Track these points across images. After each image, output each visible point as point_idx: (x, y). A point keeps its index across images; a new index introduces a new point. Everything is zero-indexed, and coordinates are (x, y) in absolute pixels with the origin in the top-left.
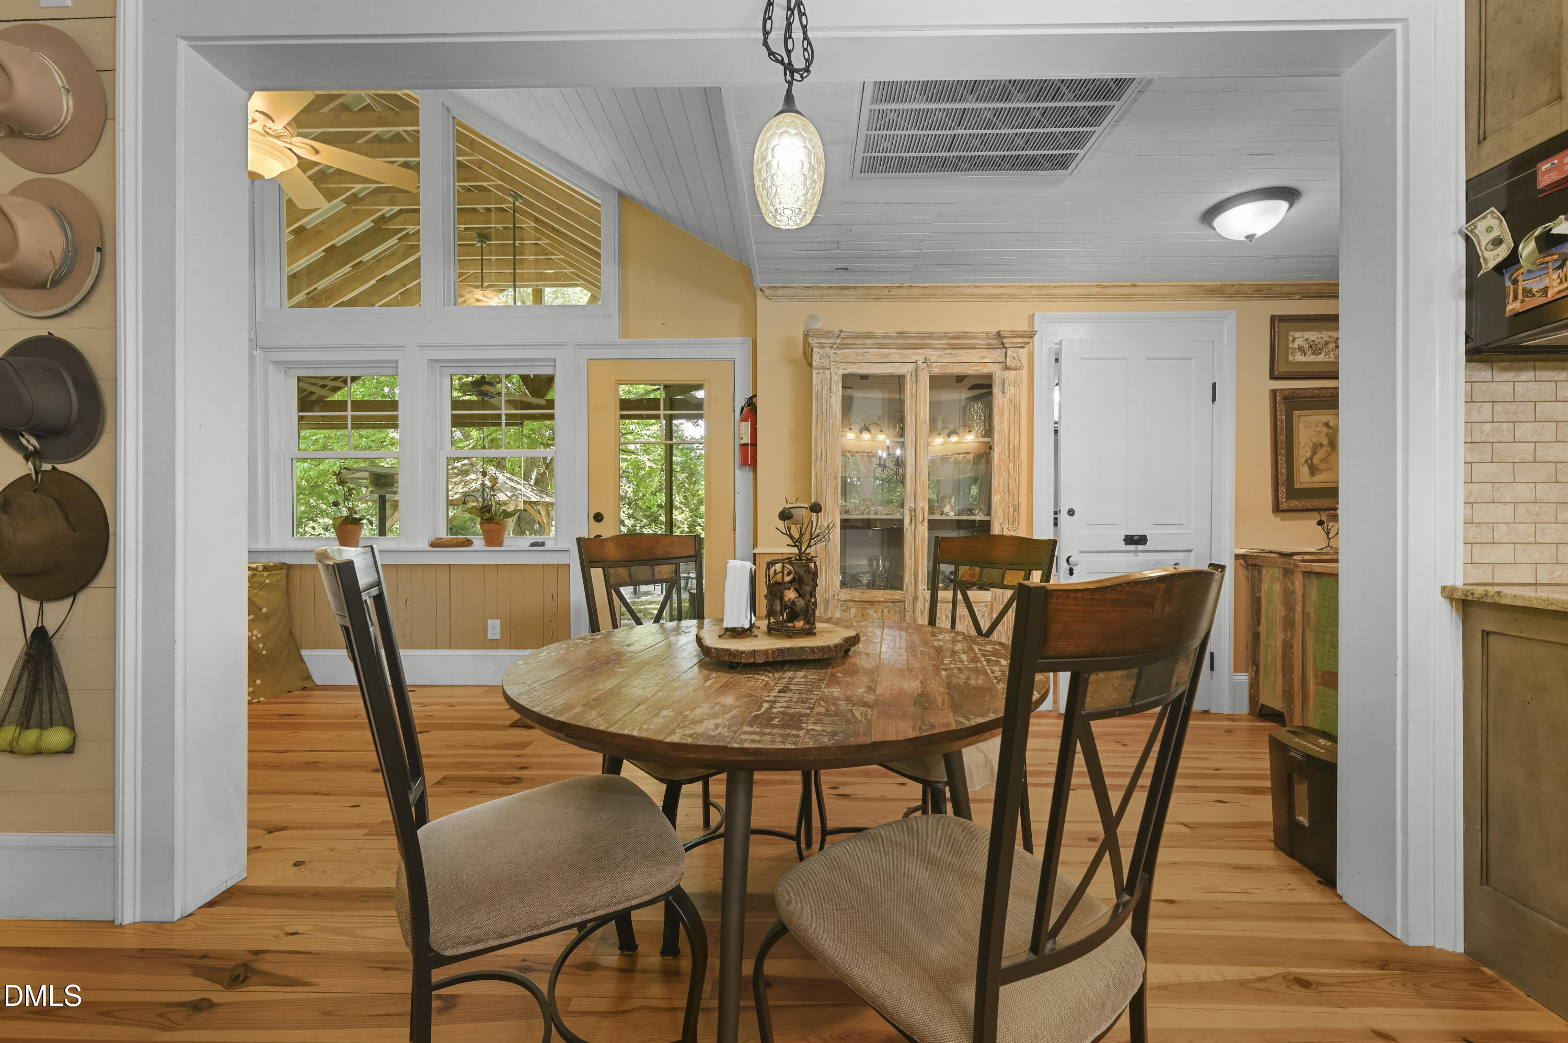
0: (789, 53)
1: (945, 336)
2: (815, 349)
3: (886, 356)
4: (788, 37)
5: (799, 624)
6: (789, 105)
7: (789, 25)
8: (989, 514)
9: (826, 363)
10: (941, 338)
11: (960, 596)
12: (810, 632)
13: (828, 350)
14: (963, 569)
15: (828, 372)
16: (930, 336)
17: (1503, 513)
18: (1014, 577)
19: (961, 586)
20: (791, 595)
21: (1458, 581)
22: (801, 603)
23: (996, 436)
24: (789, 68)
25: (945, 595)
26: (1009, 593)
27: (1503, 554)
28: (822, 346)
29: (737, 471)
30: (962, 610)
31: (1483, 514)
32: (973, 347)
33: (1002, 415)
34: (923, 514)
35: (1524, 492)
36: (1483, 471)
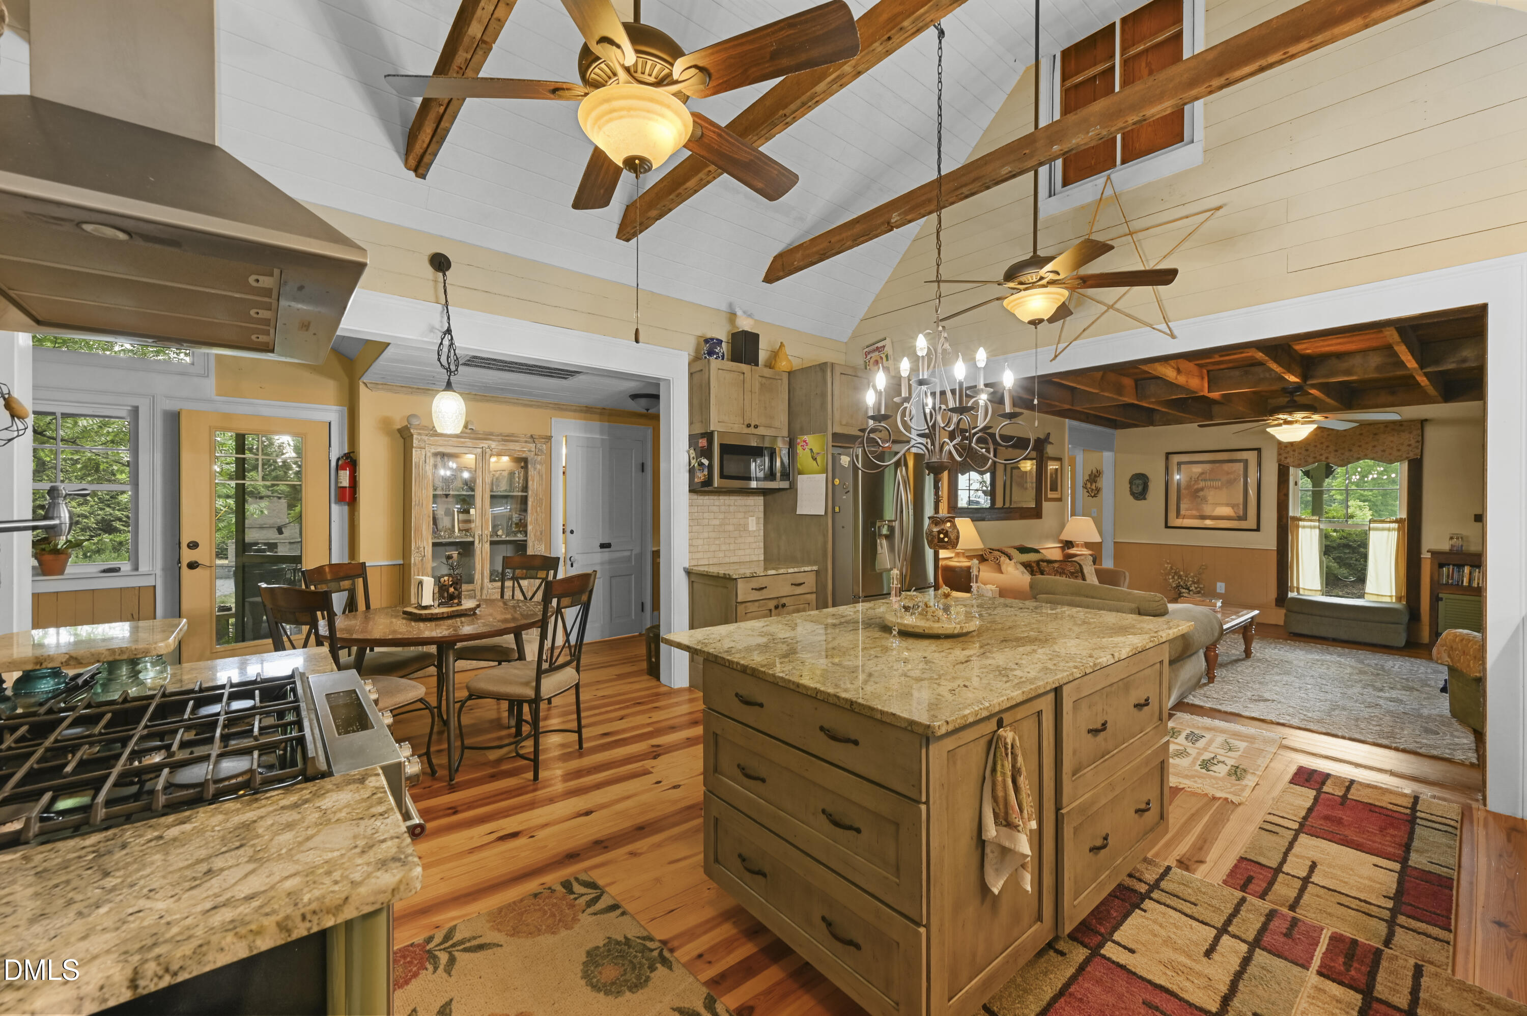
0: (449, 364)
1: (501, 435)
2: (415, 436)
3: (463, 443)
4: (448, 357)
5: (456, 601)
6: (449, 386)
7: (449, 351)
8: (526, 536)
9: (422, 445)
10: (498, 436)
11: (516, 584)
12: (459, 604)
13: (424, 437)
14: (517, 571)
15: (423, 451)
16: (492, 434)
17: (700, 542)
18: (542, 574)
19: (515, 579)
20: (452, 590)
21: (687, 566)
22: (456, 593)
23: (530, 492)
24: (448, 370)
25: (509, 584)
26: (538, 582)
27: (700, 555)
28: (419, 434)
29: (333, 506)
30: (517, 591)
31: (695, 542)
32: (517, 441)
33: (533, 481)
34: (487, 538)
35: (706, 535)
36: (695, 528)
